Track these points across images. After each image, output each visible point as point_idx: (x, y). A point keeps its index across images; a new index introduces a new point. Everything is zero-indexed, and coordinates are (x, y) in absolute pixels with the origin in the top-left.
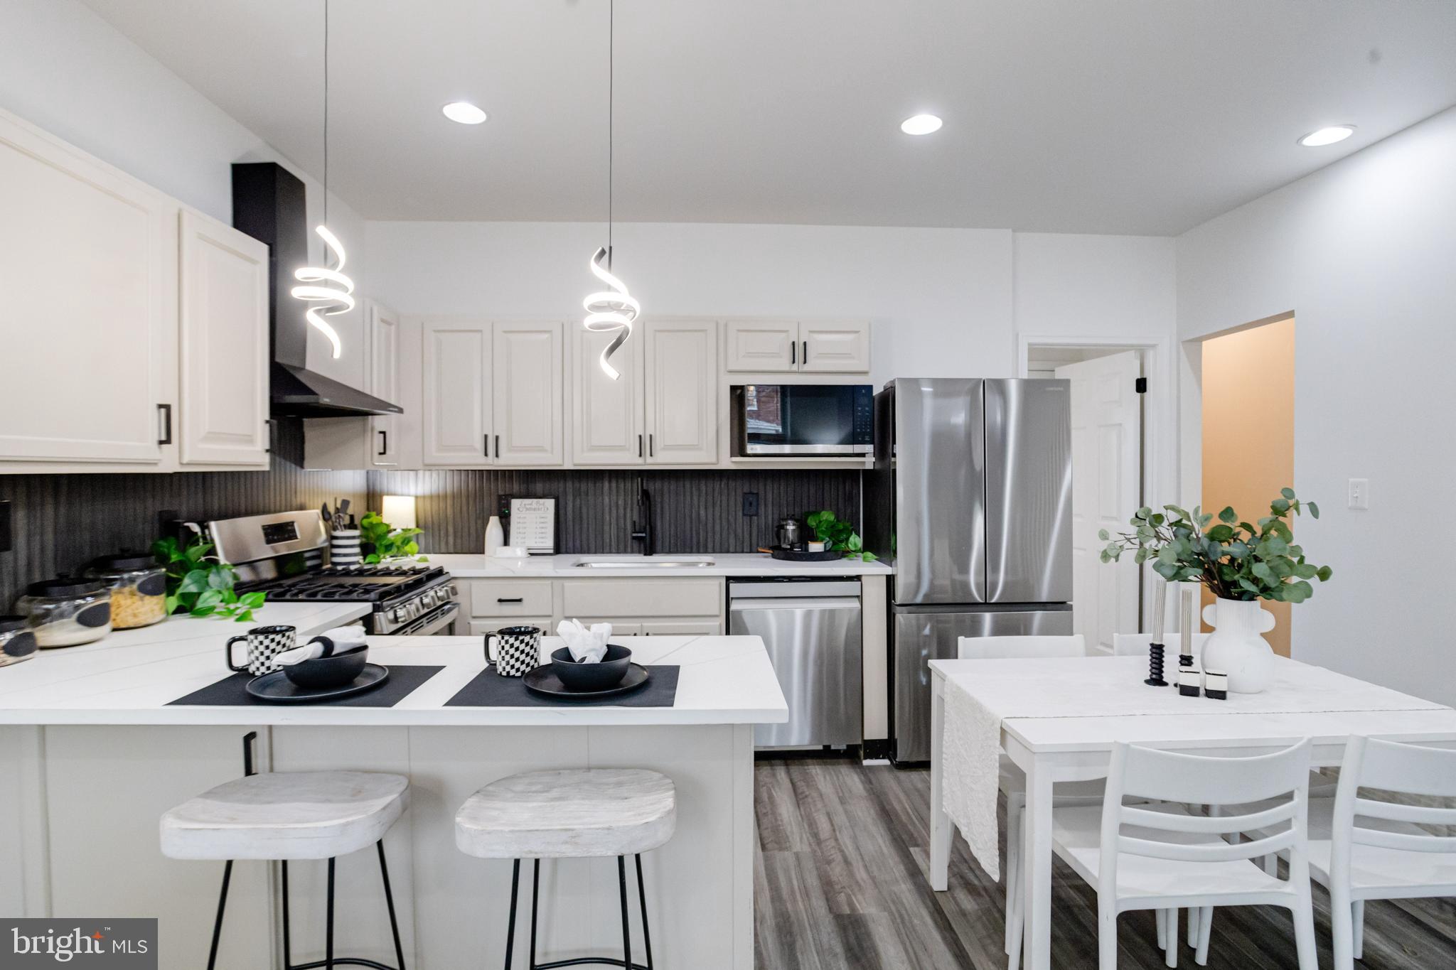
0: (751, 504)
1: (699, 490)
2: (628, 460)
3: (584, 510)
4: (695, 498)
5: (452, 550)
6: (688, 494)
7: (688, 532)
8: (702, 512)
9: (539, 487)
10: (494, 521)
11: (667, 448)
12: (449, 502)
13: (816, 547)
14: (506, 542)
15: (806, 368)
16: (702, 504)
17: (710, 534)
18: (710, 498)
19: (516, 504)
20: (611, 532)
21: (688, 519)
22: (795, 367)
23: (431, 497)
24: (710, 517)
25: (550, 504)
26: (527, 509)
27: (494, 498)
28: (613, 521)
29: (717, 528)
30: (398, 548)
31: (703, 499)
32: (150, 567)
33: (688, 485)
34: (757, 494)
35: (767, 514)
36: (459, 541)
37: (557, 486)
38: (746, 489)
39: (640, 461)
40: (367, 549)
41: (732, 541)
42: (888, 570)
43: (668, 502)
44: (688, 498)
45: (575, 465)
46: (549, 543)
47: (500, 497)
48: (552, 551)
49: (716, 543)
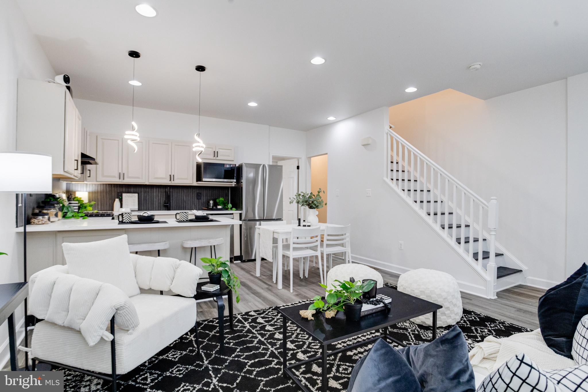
0: (199, 196)
1: (184, 191)
2: (166, 182)
3: (148, 198)
4: (183, 194)
6: (180, 192)
7: (180, 204)
8: (185, 198)
9: (132, 190)
10: (117, 200)
11: (178, 179)
12: (99, 194)
13: (219, 207)
14: (121, 207)
15: (218, 158)
16: (185, 196)
17: (187, 204)
18: (187, 194)
19: (124, 195)
20: (156, 204)
21: (180, 200)
22: (214, 158)
23: (92, 192)
24: (187, 199)
25: (136, 195)
26: (128, 197)
27: (116, 193)
28: (157, 201)
29: (189, 203)
31: (185, 194)
33: (180, 190)
34: (202, 193)
35: (204, 199)
36: (102, 207)
37: (138, 189)
38: (198, 192)
39: (170, 182)
41: (193, 206)
42: (240, 212)
43: (175, 195)
44: (180, 194)
45: (149, 183)
46: (136, 207)
47: (118, 193)
48: (137, 210)
49: (189, 207)
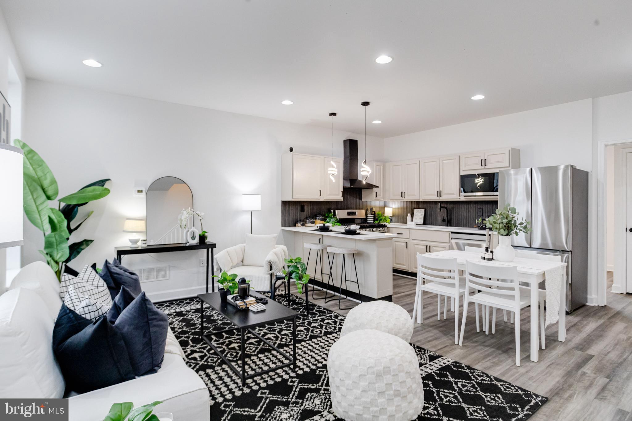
0: (480, 212)
1: (464, 207)
2: (435, 198)
3: (432, 213)
4: (463, 210)
5: (401, 222)
6: (461, 208)
7: (461, 220)
8: (465, 214)
9: (421, 206)
10: (409, 215)
11: (446, 194)
12: (401, 210)
14: (412, 221)
16: (465, 212)
17: (467, 221)
18: (467, 210)
19: (415, 210)
20: (439, 219)
21: (461, 217)
22: (483, 167)
23: (397, 208)
24: (467, 216)
25: (423, 210)
26: (418, 212)
29: (470, 219)
30: (383, 221)
31: (465, 210)
32: (322, 216)
33: (461, 205)
34: (483, 209)
36: (402, 220)
37: (425, 206)
38: (479, 207)
39: (438, 198)
40: (375, 219)
43: (458, 212)
44: (461, 210)
45: (423, 199)
46: (422, 221)
47: (412, 209)
48: (422, 224)
49: (470, 224)
